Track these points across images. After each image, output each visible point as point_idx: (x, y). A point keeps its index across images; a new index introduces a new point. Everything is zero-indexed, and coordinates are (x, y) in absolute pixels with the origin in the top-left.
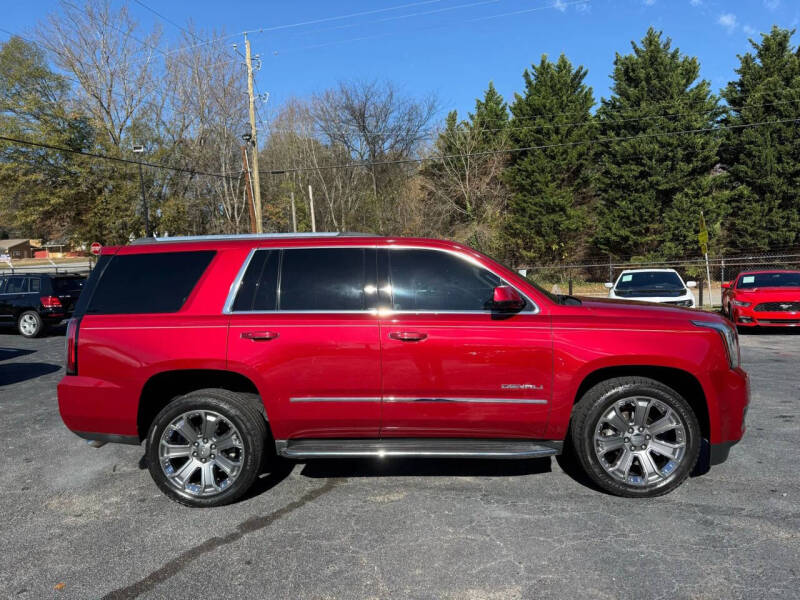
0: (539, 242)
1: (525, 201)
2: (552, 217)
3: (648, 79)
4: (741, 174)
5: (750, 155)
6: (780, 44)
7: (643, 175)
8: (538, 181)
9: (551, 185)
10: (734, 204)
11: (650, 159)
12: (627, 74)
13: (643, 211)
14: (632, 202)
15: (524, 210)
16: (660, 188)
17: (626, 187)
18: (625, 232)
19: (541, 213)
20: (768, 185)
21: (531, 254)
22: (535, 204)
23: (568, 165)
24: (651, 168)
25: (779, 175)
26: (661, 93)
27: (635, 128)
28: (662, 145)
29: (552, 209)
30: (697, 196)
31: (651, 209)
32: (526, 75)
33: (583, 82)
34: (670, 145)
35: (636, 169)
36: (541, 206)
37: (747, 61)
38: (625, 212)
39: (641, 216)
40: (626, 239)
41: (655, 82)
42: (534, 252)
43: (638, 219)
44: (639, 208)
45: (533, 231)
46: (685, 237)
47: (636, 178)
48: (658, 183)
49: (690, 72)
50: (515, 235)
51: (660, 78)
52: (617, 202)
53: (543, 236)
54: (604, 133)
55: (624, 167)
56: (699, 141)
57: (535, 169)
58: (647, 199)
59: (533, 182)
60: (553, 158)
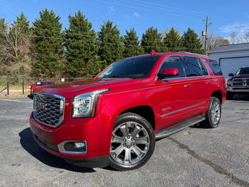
0: (47, 71)
1: (42, 56)
2: (52, 62)
3: (80, 25)
4: (104, 57)
5: (106, 52)
6: (110, 25)
7: (80, 53)
8: (47, 50)
9: (51, 52)
10: (103, 65)
11: (82, 48)
12: (74, 22)
13: (80, 64)
14: (77, 61)
15: (41, 59)
16: (85, 58)
17: (75, 56)
18: (75, 70)
19: (48, 61)
20: (110, 61)
21: (44, 75)
22: (46, 58)
23: (57, 46)
24: (82, 51)
25: (112, 58)
26: (83, 30)
27: (77, 38)
28: (85, 45)
29: (52, 60)
30: (95, 61)
31: (83, 64)
32: (40, 13)
33: (59, 21)
34: (87, 45)
35: (78, 51)
36: (48, 59)
37: (103, 27)
38: (75, 64)
39: (80, 65)
40: (75, 72)
41: (82, 26)
42: (45, 74)
43: (79, 66)
44: (79, 63)
45: (45, 67)
46: (92, 72)
47: (78, 54)
48: (84, 56)
49: (90, 26)
50: (38, 68)
51: (83, 26)
52: (72, 60)
53: (49, 69)
54: (67, 38)
55: (74, 50)
56: (95, 46)
57: (46, 46)
58: (82, 61)
59: (45, 50)
60: (52, 43)
